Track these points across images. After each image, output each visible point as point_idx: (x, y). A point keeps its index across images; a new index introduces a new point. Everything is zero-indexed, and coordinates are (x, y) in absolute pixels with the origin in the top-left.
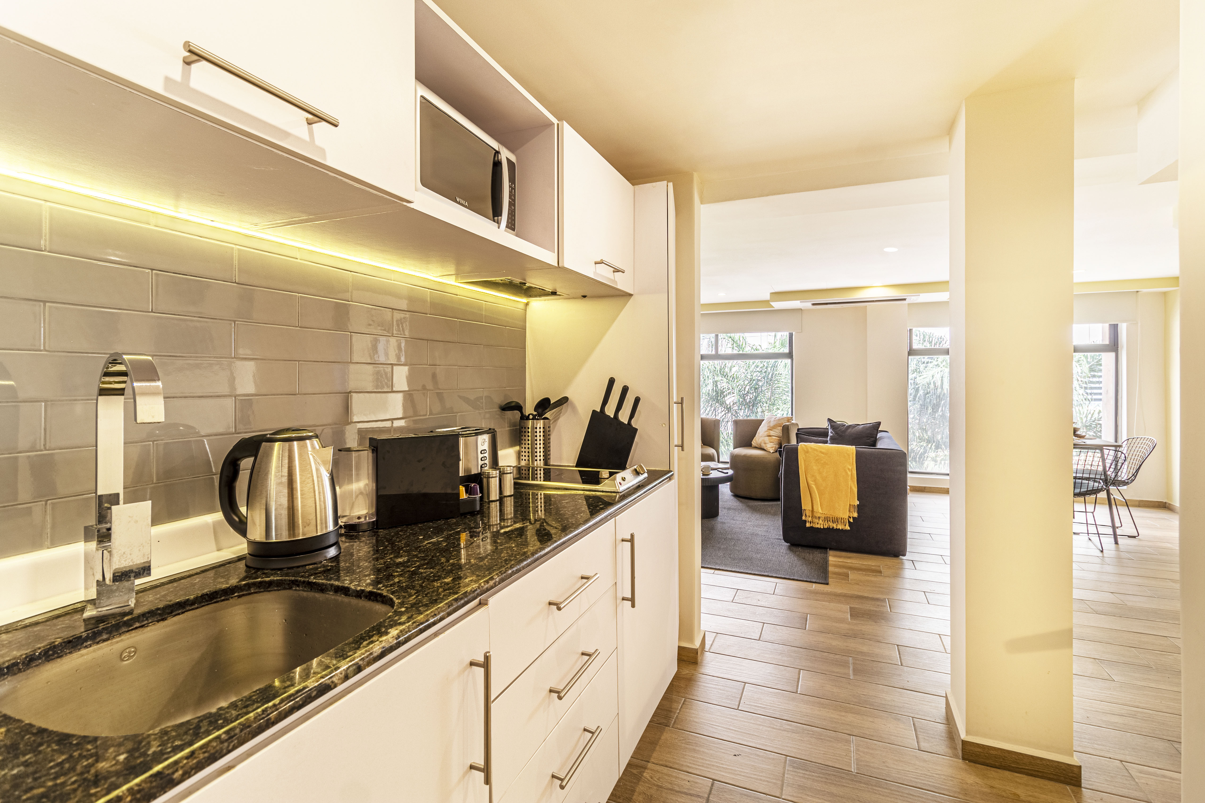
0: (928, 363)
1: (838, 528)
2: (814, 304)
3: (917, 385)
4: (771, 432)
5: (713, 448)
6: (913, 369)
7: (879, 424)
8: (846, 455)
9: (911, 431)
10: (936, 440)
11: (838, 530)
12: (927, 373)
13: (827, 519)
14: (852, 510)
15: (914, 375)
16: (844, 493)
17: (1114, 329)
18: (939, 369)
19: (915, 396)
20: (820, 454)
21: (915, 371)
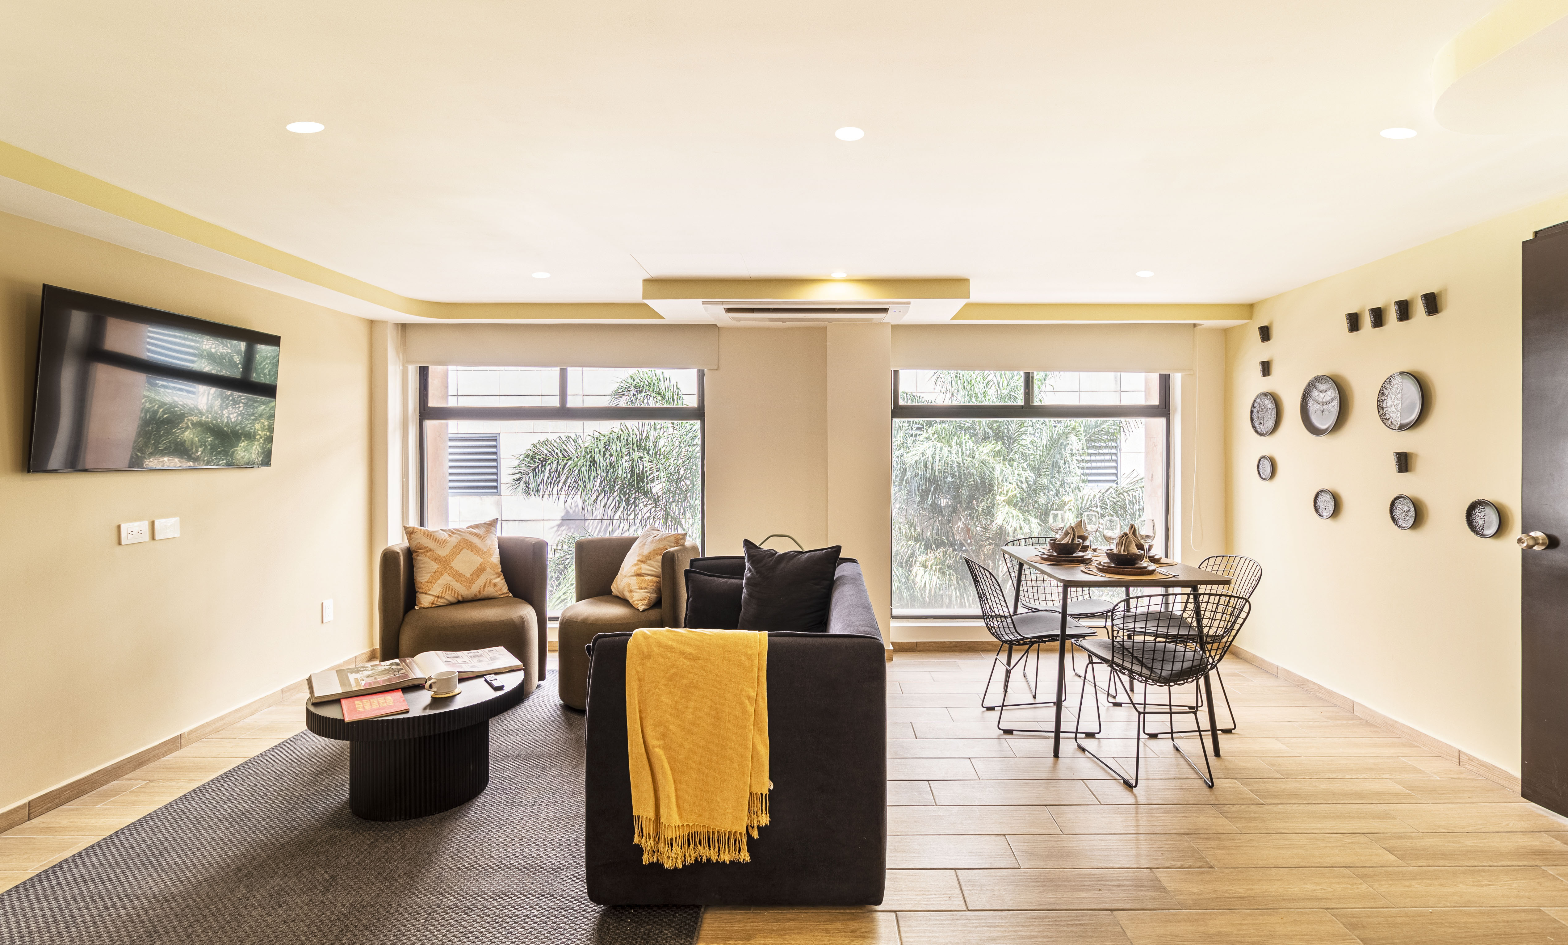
0: (916, 435)
1: (721, 860)
2: (729, 310)
3: (903, 464)
4: (644, 566)
5: (531, 603)
6: (899, 443)
7: (838, 549)
8: (743, 659)
9: (897, 526)
10: (925, 538)
11: (722, 865)
12: (917, 448)
13: (692, 840)
14: (757, 806)
15: (900, 452)
16: (736, 765)
17: (1165, 381)
18: (930, 444)
19: (902, 480)
20: (681, 661)
21: (902, 446)
